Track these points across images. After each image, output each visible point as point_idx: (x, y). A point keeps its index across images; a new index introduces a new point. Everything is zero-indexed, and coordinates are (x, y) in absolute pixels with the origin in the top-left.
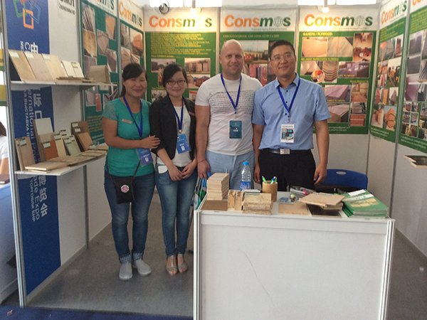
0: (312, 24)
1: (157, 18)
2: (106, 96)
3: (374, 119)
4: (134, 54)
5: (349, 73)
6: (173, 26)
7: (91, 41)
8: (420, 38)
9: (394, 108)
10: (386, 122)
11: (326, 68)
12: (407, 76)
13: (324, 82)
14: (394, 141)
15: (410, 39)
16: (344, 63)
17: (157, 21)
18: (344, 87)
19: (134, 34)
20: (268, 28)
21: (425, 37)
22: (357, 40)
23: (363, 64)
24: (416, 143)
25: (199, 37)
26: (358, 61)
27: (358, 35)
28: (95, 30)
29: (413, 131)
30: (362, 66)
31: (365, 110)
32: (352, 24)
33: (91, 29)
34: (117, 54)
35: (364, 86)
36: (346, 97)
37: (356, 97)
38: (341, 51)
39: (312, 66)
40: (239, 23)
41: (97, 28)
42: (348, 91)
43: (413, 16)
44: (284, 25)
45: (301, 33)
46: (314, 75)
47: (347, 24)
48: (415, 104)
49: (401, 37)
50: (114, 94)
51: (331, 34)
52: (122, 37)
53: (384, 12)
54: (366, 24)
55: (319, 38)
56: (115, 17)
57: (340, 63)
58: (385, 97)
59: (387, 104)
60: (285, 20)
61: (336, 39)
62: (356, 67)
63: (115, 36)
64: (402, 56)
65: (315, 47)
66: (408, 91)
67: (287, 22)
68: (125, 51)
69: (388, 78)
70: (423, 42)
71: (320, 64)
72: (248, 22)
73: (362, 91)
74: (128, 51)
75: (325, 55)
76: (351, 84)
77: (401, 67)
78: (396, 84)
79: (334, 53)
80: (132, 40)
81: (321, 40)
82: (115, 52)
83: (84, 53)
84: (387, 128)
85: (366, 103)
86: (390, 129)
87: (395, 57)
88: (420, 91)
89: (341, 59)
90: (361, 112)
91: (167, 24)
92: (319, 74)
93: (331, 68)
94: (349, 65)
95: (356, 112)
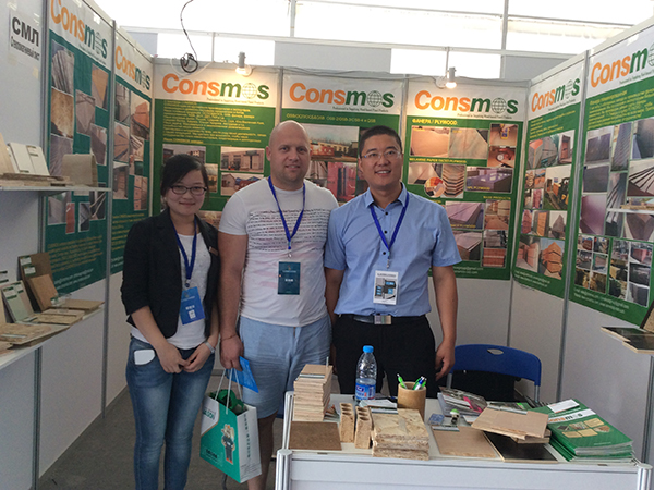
0: (427, 105)
1: (176, 78)
2: (84, 205)
3: (520, 257)
4: (135, 134)
5: (482, 184)
6: (203, 93)
7: (65, 108)
8: (606, 138)
9: (560, 244)
10: (543, 264)
11: (447, 174)
12: (584, 194)
13: (443, 196)
14: (561, 296)
15: (588, 138)
16: (474, 168)
17: (177, 84)
18: (474, 206)
19: (137, 100)
20: (359, 108)
21: (616, 137)
22: (495, 134)
23: (503, 172)
24: (604, 302)
25: (246, 113)
26: (495, 166)
27: (496, 127)
28: (72, 91)
29: (598, 282)
30: (501, 175)
31: (506, 242)
32: (487, 110)
33: (65, 88)
34: (107, 132)
35: (503, 204)
36: (477, 222)
37: (492, 222)
38: (469, 150)
39: (425, 170)
40: (313, 96)
41: (76, 87)
42: (480, 211)
43: (592, 103)
44: (384, 104)
45: (410, 118)
46: (428, 185)
47: (480, 110)
48: (601, 239)
49: (570, 134)
50: (99, 202)
51: (455, 123)
52: (118, 105)
53: (536, 95)
54: (508, 111)
55: (437, 128)
56: (107, 70)
57: (469, 168)
58: (542, 224)
59: (546, 235)
60: (385, 97)
61: (462, 131)
62: (493, 174)
63: (106, 103)
64: (573, 164)
65: (431, 141)
66: (587, 218)
67: (388, 100)
68: (121, 129)
69: (546, 195)
70: (614, 145)
71: (437, 168)
72: (327, 96)
73: (502, 213)
74: (127, 130)
75: (446, 155)
76: (484, 201)
77: (571, 179)
78: (562, 206)
79: (460, 153)
80: (133, 111)
81: (441, 132)
82: (104, 131)
83: (51, 130)
84: (547, 273)
85: (507, 232)
86: (552, 276)
87: (559, 164)
88: (609, 220)
89: (470, 162)
90: (499, 244)
91: (194, 88)
92: (436, 184)
93: (455, 176)
94: (482, 172)
95: (491, 244)
